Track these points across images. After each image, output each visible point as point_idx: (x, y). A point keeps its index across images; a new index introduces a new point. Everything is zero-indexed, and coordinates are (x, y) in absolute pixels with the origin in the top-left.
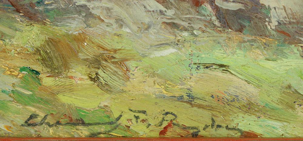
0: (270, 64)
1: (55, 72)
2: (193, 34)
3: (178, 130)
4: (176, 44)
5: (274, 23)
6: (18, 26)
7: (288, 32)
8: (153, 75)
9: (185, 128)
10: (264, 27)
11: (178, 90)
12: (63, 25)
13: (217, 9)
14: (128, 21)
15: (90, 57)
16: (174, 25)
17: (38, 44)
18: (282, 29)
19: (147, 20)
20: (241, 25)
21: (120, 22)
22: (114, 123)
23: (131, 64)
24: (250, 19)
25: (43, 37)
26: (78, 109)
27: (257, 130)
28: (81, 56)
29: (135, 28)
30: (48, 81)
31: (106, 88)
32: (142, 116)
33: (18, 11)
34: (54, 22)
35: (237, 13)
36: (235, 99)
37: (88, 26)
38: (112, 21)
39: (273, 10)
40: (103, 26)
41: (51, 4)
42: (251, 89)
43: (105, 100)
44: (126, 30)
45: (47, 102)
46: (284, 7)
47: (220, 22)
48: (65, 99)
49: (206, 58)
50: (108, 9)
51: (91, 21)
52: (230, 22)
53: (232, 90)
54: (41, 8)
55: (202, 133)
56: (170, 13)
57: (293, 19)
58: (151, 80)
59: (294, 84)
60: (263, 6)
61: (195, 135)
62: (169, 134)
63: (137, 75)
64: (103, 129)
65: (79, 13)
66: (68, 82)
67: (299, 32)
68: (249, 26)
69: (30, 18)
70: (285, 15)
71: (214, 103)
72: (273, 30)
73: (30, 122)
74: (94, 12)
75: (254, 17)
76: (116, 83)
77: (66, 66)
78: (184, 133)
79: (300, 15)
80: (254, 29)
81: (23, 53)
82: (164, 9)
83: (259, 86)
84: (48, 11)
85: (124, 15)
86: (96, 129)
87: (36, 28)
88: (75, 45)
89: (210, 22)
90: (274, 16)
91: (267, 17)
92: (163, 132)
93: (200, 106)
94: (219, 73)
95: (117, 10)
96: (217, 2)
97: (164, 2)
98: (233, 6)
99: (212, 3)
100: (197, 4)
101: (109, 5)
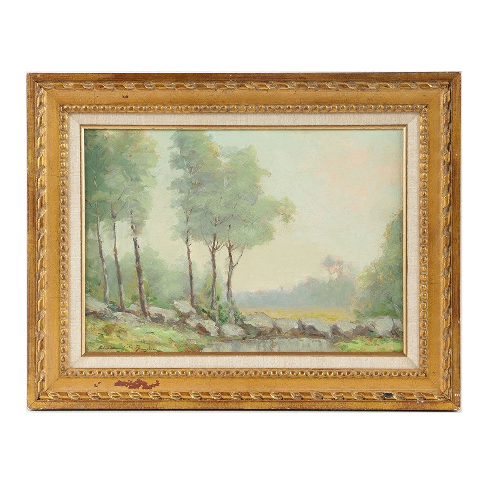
0: (165, 332)
1: (108, 334)
2: (145, 324)
3: (140, 350)
4: (140, 327)
5: (166, 321)
6: (98, 322)
7: (170, 323)
8: (134, 335)
9: (142, 350)
10: (163, 322)
11: (140, 339)
12: (110, 322)
13: (151, 317)
14: (127, 320)
15: (117, 330)
16: (139, 322)
17: (103, 327)
18: (168, 322)
19: (132, 320)
20: (157, 321)
21: (125, 321)
22: (123, 348)
23: (128, 332)
24: (159, 320)
25: (105, 325)
26: (114, 345)
27: (162, 350)
28: (115, 330)
29: (129, 322)
30: (105, 337)
31: (121, 339)
32: (131, 346)
33: (98, 318)
34: (108, 321)
35: (156, 318)
36: (156, 341)
37: (117, 322)
38: (123, 320)
39: (166, 317)
40: (121, 322)
41: (107, 316)
42: (160, 339)
43: (121, 342)
44: (127, 323)
45: (105, 343)
46: (169, 317)
47: (152, 321)
48: (110, 342)
49: (148, 330)
50: (122, 317)
51: (117, 320)
52: (154, 321)
53: (155, 339)
54: (104, 317)
55: (147, 351)
56: (139, 318)
57: (171, 320)
58: (133, 337)
59: (172, 338)
60: (163, 316)
61: (145, 352)
62: (138, 351)
63: (129, 335)
64: (120, 350)
65: (114, 318)
66: (111, 337)
67: (172, 324)
68: (159, 322)
69: (101, 320)
70: (169, 319)
71: (150, 343)
72: (166, 323)
73: (101, 347)
74: (118, 318)
75: (161, 319)
76: (124, 337)
77: (111, 333)
78: (142, 351)
79: (173, 319)
80: (161, 322)
81: (99, 329)
82: (137, 317)
83: (162, 338)
84: (106, 318)
85: (126, 319)
86: (118, 350)
87: (103, 322)
88: (113, 327)
89: (149, 321)
90: (166, 319)
91: (164, 319)
92: (136, 351)
93: (146, 344)
94: (151, 335)
95: (124, 317)
96: (151, 315)
97: (137, 315)
98: (155, 316)
99: (150, 316)
100: (146, 316)
101: (122, 316)
